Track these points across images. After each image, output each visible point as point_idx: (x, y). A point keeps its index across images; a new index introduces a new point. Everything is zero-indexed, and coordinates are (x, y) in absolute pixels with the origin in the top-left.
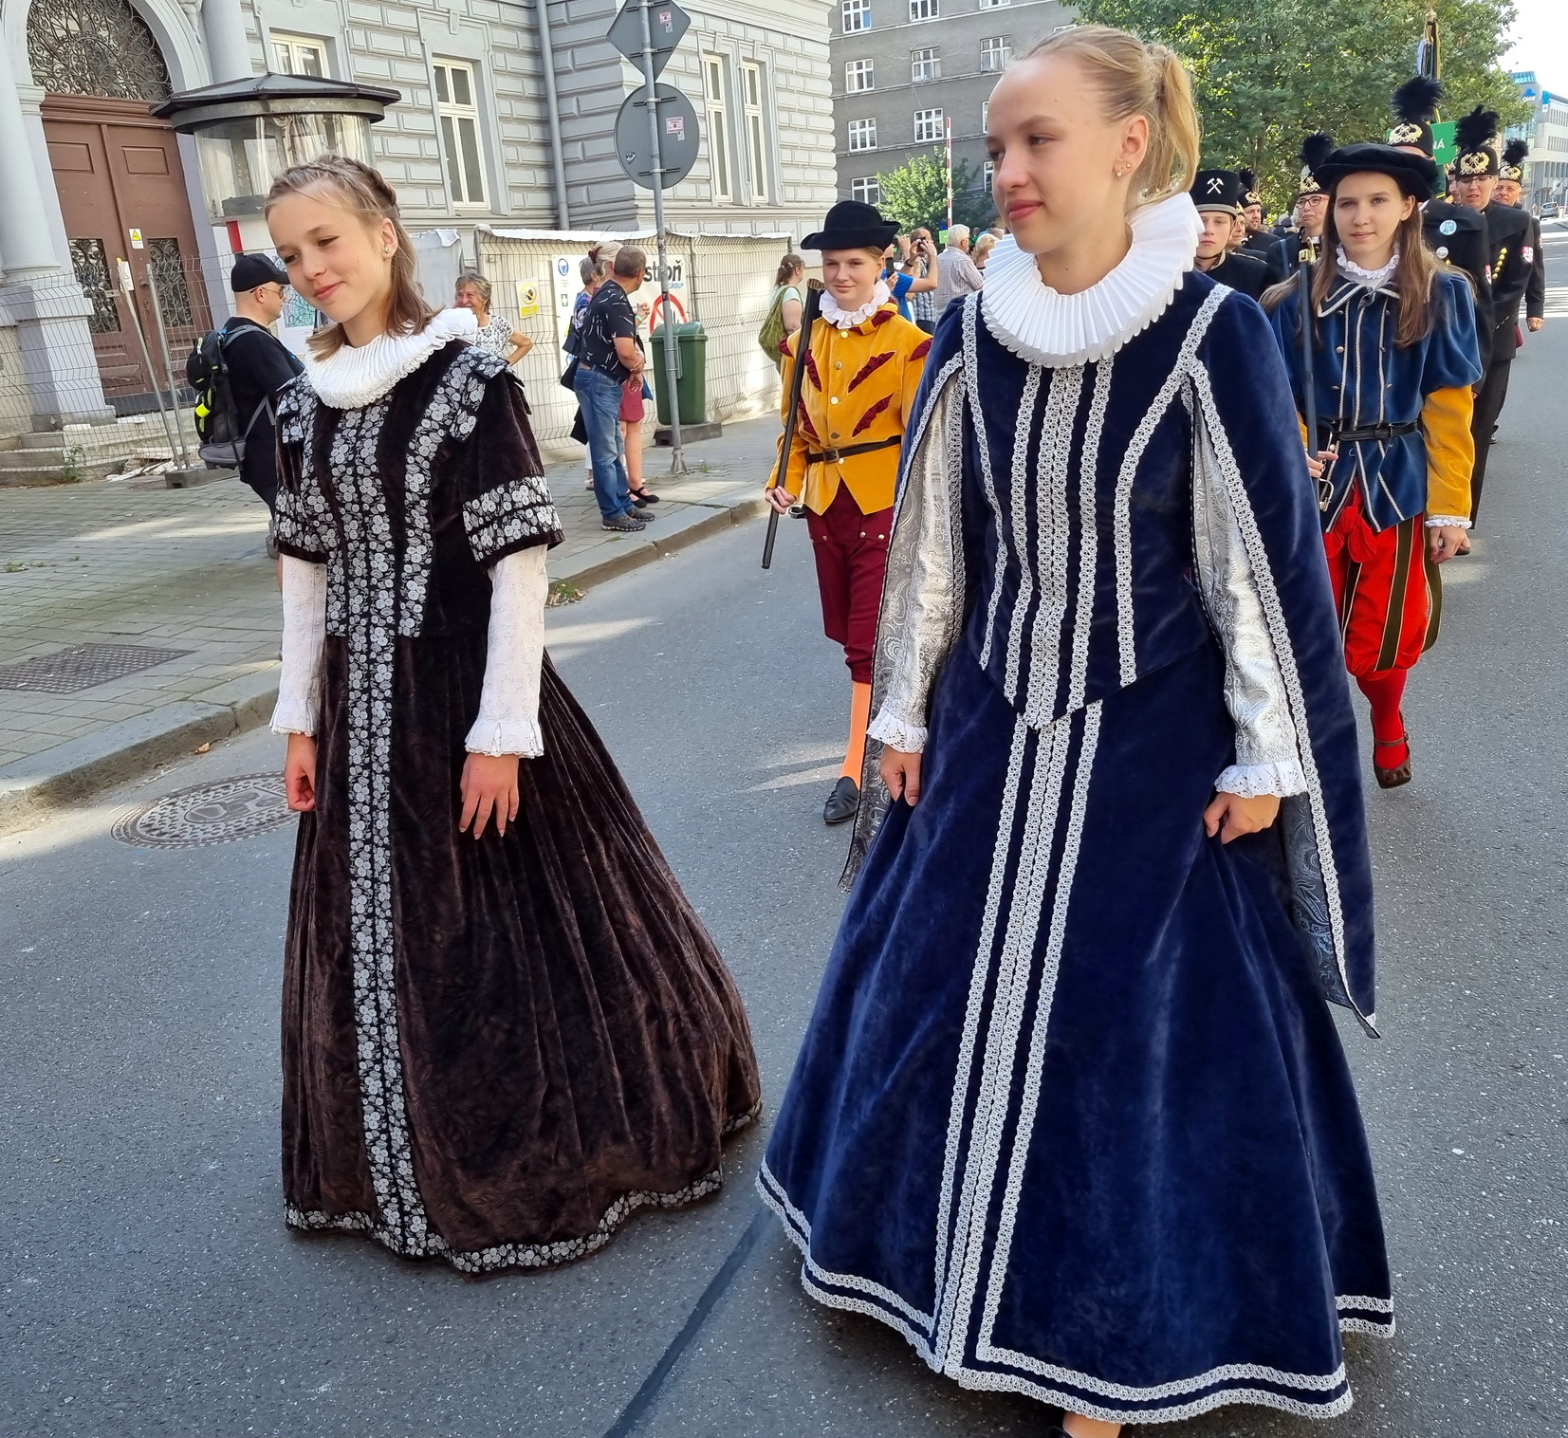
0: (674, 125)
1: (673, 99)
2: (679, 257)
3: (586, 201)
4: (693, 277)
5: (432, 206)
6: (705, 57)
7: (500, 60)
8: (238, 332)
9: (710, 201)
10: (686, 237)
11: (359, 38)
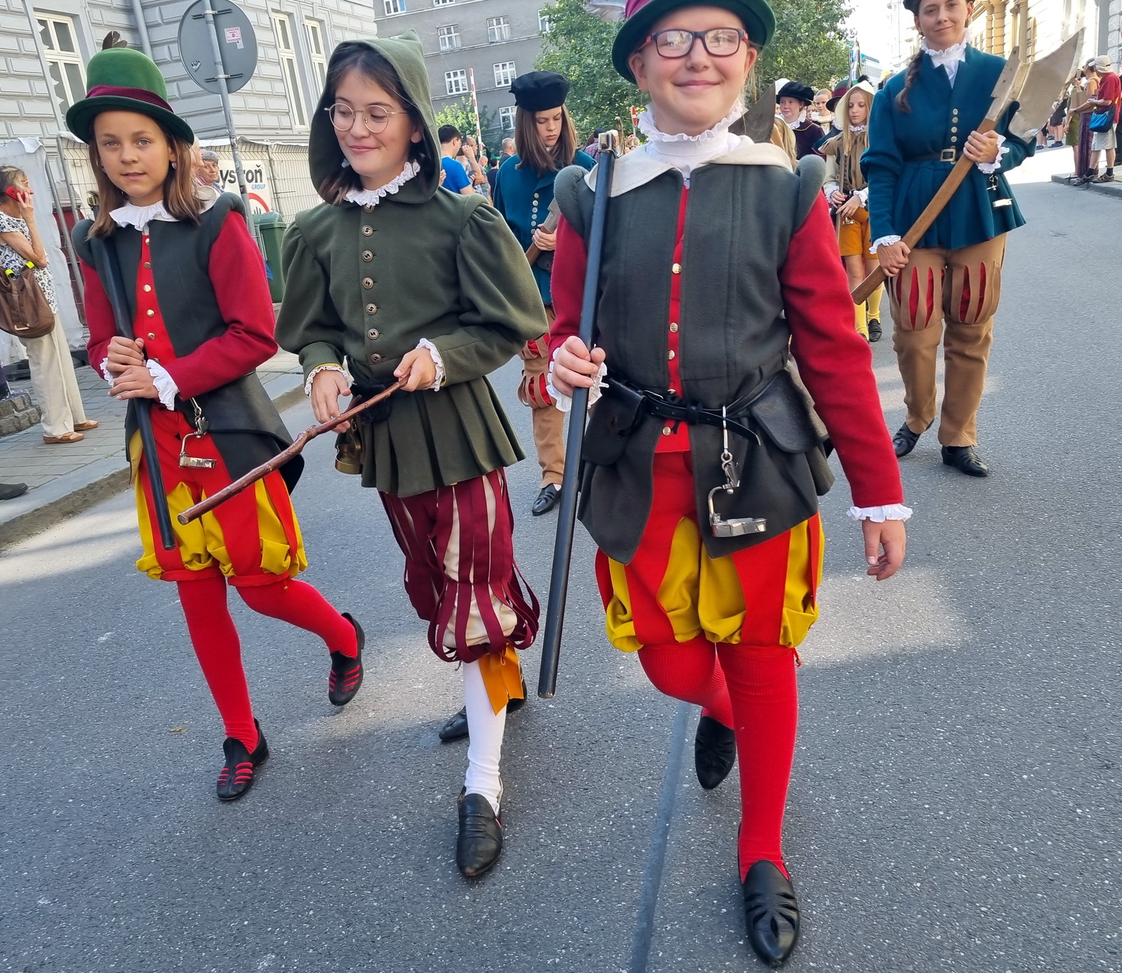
0: (233, 35)
1: (228, 11)
2: (259, 163)
4: (273, 179)
6: (273, 15)
7: (96, 15)
9: (291, 129)
10: (263, 145)
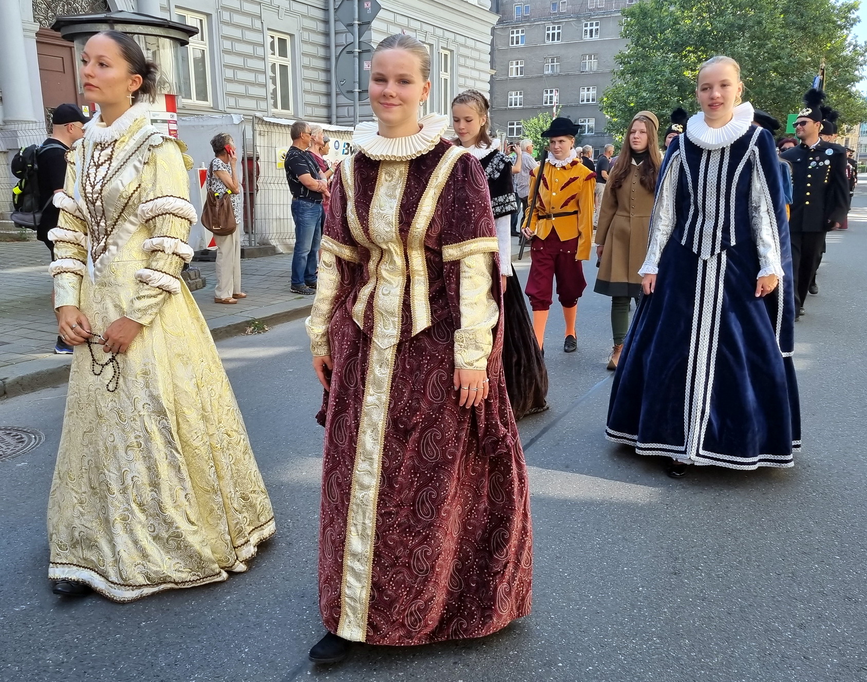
1: (368, 51)
3: (347, 116)
5: (259, 109)
7: (306, 35)
8: (49, 147)
11: (226, 16)
